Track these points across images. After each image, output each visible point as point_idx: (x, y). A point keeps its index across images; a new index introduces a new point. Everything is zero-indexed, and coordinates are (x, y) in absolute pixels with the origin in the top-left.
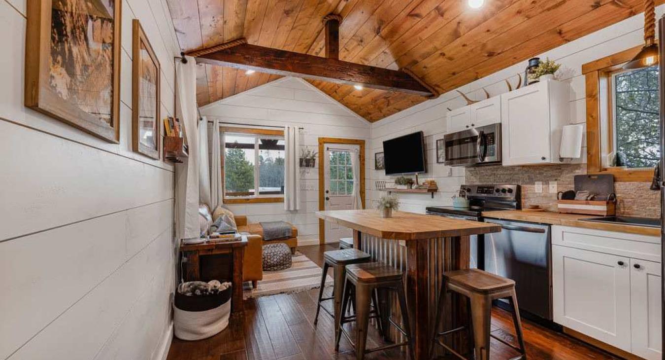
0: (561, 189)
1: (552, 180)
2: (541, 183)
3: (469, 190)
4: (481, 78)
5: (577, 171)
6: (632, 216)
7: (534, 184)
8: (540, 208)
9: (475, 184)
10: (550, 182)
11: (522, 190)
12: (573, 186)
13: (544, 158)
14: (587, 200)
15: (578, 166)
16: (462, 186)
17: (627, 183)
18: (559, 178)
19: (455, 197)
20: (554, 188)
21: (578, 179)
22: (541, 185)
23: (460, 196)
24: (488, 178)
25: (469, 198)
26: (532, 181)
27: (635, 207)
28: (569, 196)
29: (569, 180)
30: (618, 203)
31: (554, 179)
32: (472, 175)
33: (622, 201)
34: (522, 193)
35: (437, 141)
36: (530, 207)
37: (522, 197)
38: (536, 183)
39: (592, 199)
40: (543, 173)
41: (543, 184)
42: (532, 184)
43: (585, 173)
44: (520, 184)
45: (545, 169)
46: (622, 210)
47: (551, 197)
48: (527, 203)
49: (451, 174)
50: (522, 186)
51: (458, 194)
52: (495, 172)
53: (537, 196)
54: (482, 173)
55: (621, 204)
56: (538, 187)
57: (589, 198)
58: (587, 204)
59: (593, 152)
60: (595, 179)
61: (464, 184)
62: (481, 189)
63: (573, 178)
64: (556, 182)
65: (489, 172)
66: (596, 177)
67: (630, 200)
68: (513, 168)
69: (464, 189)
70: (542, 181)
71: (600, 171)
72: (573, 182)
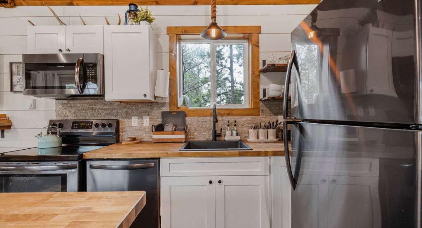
0: (153, 123)
1: (145, 115)
2: (137, 117)
3: (61, 126)
4: (78, 5)
5: (163, 108)
6: (194, 140)
7: (131, 118)
8: (137, 140)
9: (69, 118)
10: (144, 117)
11: (120, 124)
12: (160, 120)
13: (145, 95)
14: (172, 131)
15: (164, 104)
16: (51, 121)
17: (192, 117)
18: (151, 114)
19: (40, 135)
20: (147, 122)
21: (164, 114)
22: (137, 119)
23: (48, 133)
24: (85, 113)
25: (61, 135)
26: (129, 116)
27: (196, 134)
28: (160, 128)
29: (158, 115)
30: (187, 132)
31: (147, 114)
32: (66, 109)
33: (189, 130)
34: (121, 126)
35: (11, 64)
36: (129, 139)
37: (121, 130)
38: (133, 117)
39: (175, 130)
40: (138, 109)
41: (138, 118)
42: (129, 119)
43: (168, 110)
44: (118, 119)
45: (140, 106)
46: (190, 137)
47: (145, 129)
48: (125, 136)
49: (34, 106)
50: (121, 120)
51: (45, 132)
52: (93, 106)
53: (133, 129)
54: (78, 106)
55: (189, 132)
56: (134, 121)
57: (173, 130)
58: (172, 134)
59: (173, 94)
60: (174, 115)
61: (54, 118)
62: (76, 124)
63: (161, 113)
64: (148, 117)
65: (86, 106)
66: (175, 113)
67: (193, 129)
68: (111, 103)
69: (54, 125)
70: (138, 116)
71: (177, 109)
72: (161, 117)
